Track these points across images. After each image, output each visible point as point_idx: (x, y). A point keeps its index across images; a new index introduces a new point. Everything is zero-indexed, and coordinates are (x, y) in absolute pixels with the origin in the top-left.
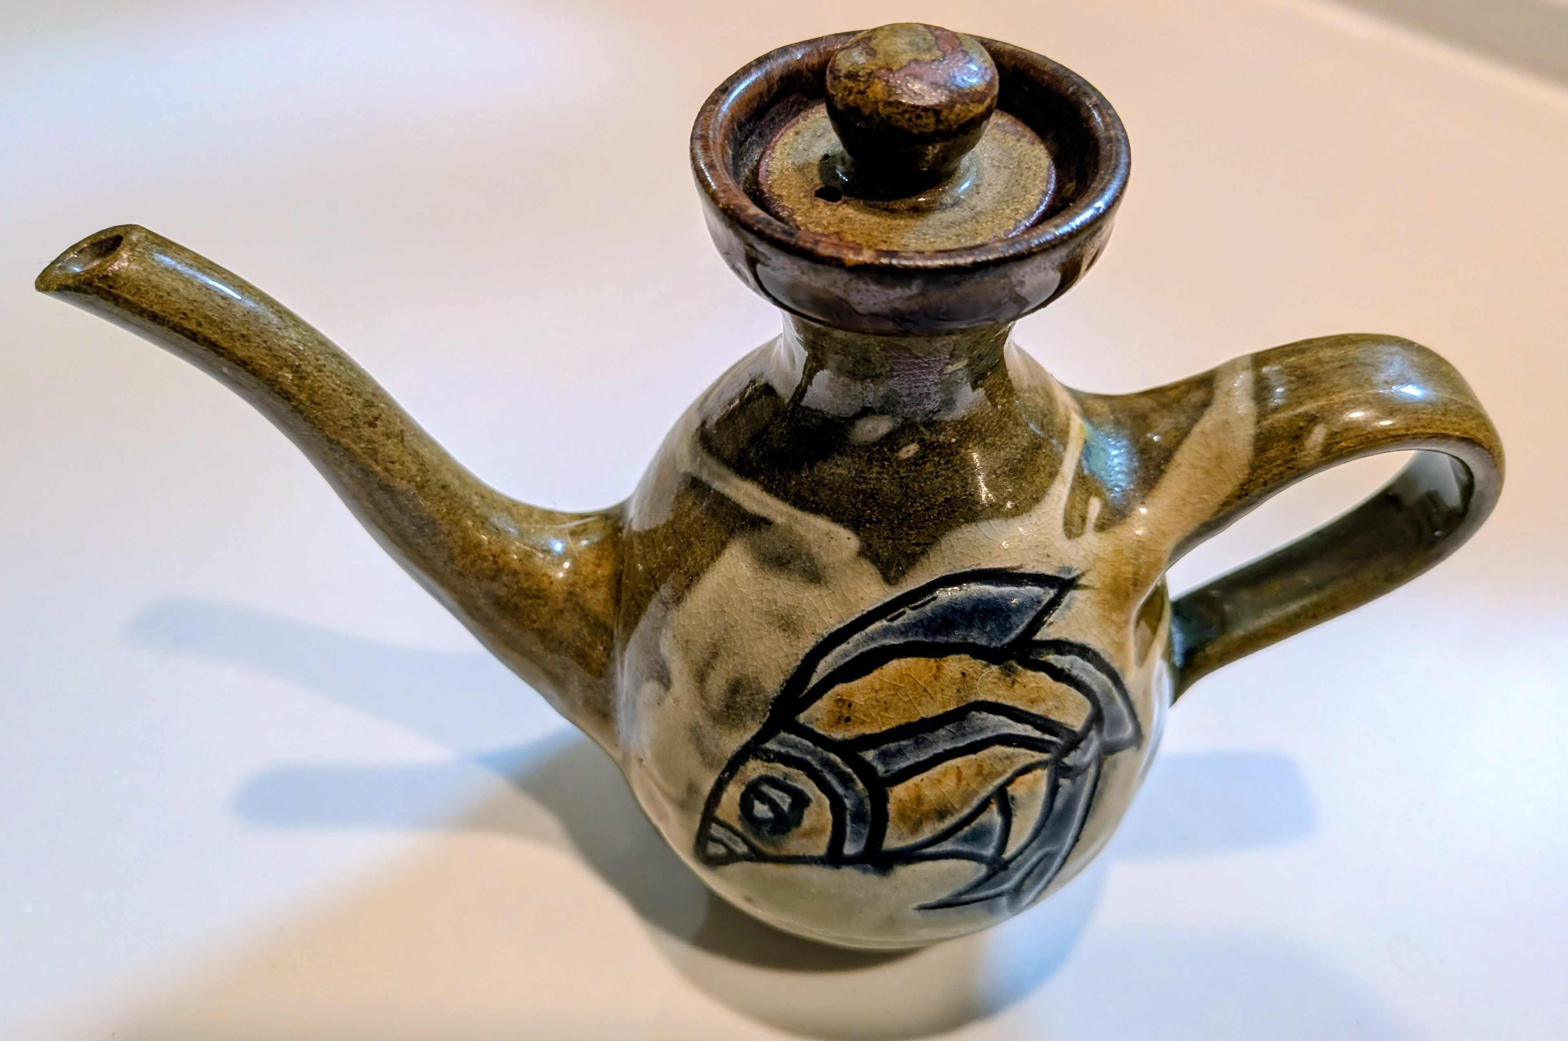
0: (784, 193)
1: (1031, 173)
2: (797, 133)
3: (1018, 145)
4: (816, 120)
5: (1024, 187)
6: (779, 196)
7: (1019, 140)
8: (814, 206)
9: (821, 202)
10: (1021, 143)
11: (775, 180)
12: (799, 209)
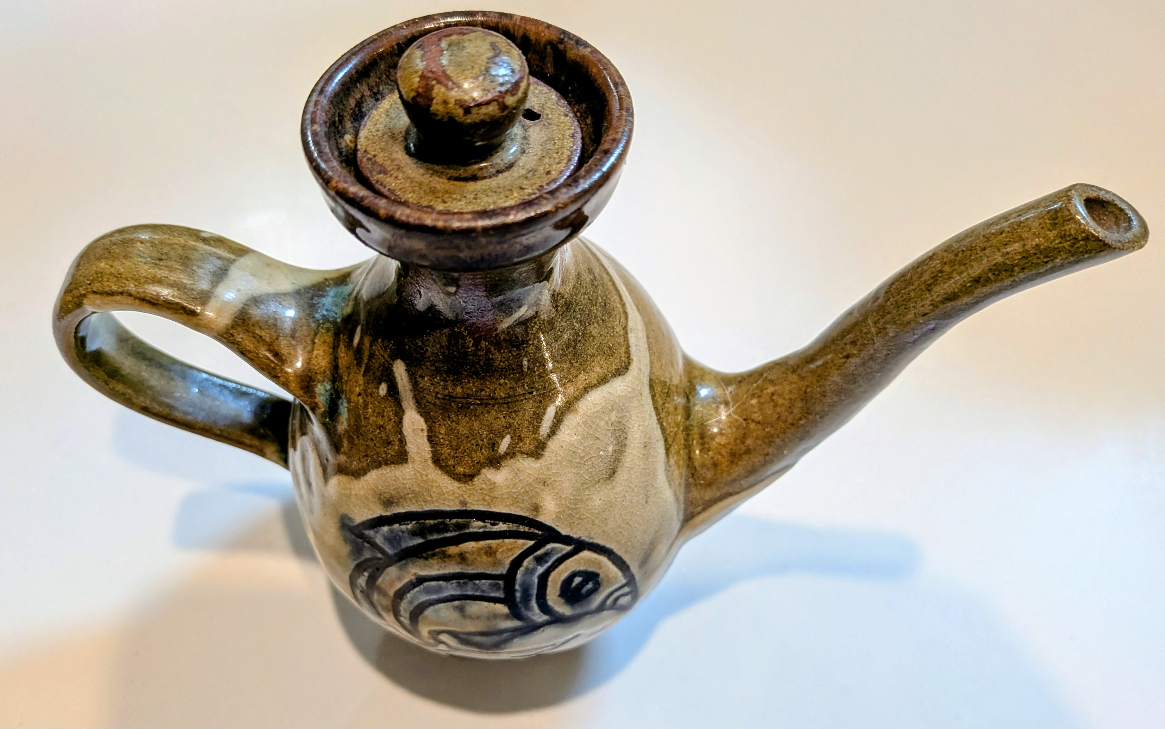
0: (563, 118)
1: (378, 126)
2: (548, 173)
3: (376, 153)
4: (531, 186)
5: (388, 116)
6: (567, 116)
7: (375, 156)
8: (542, 106)
9: (536, 110)
10: (373, 153)
11: (569, 129)
12: (553, 105)
